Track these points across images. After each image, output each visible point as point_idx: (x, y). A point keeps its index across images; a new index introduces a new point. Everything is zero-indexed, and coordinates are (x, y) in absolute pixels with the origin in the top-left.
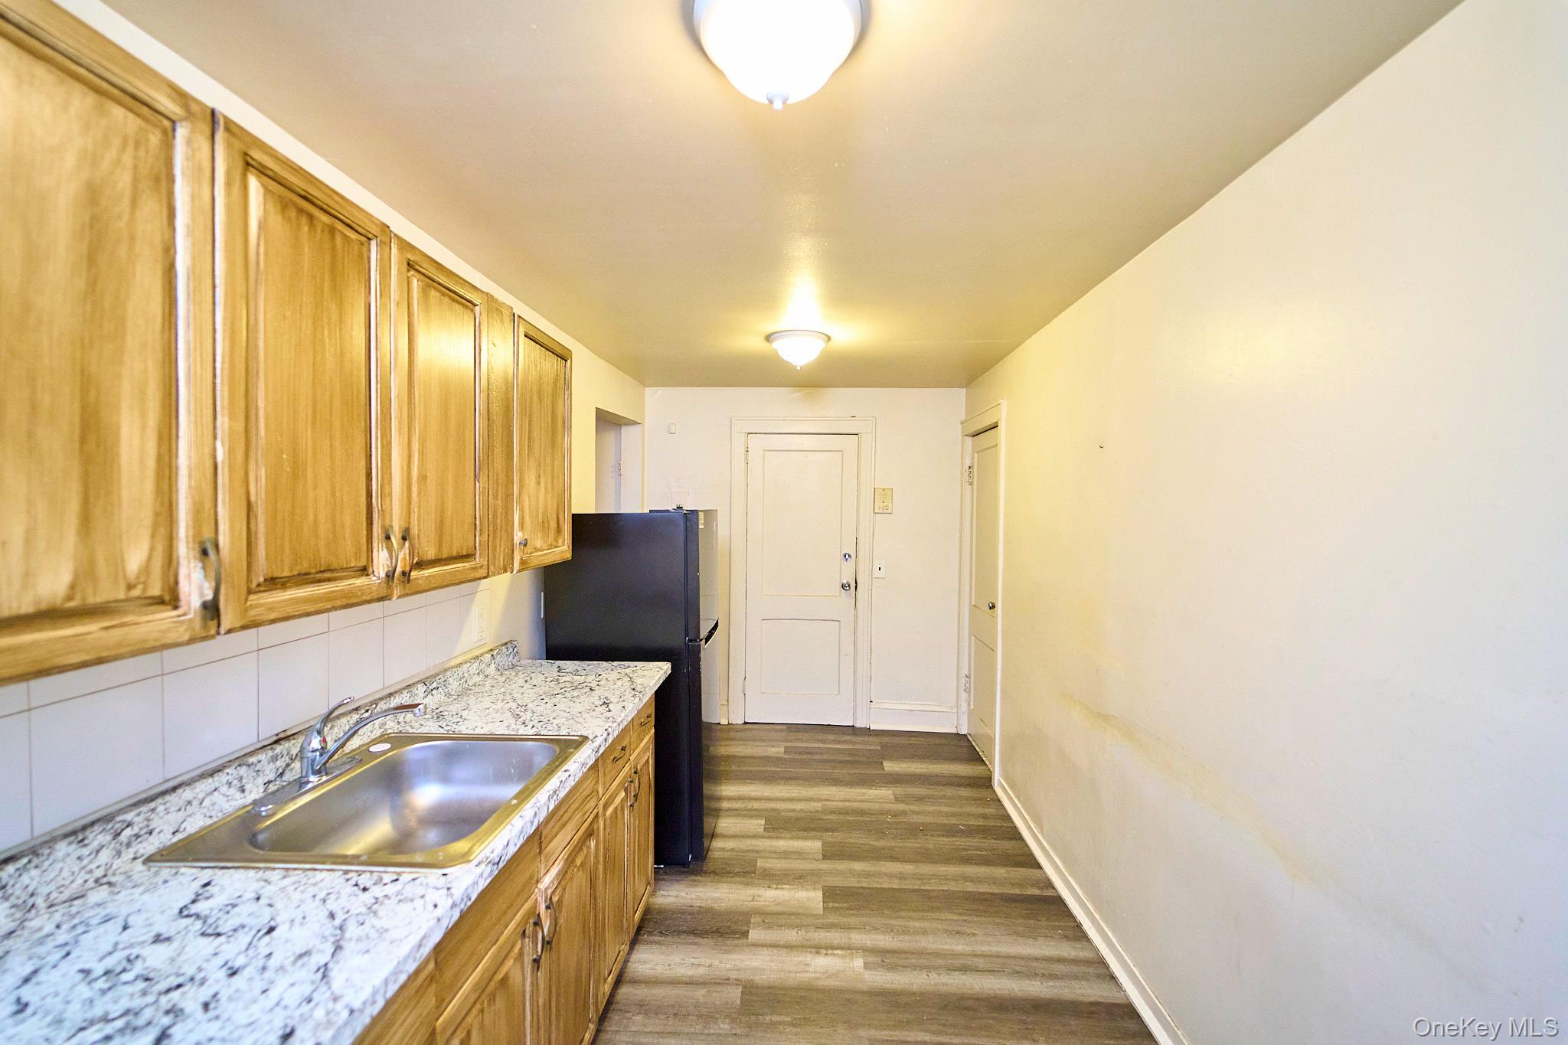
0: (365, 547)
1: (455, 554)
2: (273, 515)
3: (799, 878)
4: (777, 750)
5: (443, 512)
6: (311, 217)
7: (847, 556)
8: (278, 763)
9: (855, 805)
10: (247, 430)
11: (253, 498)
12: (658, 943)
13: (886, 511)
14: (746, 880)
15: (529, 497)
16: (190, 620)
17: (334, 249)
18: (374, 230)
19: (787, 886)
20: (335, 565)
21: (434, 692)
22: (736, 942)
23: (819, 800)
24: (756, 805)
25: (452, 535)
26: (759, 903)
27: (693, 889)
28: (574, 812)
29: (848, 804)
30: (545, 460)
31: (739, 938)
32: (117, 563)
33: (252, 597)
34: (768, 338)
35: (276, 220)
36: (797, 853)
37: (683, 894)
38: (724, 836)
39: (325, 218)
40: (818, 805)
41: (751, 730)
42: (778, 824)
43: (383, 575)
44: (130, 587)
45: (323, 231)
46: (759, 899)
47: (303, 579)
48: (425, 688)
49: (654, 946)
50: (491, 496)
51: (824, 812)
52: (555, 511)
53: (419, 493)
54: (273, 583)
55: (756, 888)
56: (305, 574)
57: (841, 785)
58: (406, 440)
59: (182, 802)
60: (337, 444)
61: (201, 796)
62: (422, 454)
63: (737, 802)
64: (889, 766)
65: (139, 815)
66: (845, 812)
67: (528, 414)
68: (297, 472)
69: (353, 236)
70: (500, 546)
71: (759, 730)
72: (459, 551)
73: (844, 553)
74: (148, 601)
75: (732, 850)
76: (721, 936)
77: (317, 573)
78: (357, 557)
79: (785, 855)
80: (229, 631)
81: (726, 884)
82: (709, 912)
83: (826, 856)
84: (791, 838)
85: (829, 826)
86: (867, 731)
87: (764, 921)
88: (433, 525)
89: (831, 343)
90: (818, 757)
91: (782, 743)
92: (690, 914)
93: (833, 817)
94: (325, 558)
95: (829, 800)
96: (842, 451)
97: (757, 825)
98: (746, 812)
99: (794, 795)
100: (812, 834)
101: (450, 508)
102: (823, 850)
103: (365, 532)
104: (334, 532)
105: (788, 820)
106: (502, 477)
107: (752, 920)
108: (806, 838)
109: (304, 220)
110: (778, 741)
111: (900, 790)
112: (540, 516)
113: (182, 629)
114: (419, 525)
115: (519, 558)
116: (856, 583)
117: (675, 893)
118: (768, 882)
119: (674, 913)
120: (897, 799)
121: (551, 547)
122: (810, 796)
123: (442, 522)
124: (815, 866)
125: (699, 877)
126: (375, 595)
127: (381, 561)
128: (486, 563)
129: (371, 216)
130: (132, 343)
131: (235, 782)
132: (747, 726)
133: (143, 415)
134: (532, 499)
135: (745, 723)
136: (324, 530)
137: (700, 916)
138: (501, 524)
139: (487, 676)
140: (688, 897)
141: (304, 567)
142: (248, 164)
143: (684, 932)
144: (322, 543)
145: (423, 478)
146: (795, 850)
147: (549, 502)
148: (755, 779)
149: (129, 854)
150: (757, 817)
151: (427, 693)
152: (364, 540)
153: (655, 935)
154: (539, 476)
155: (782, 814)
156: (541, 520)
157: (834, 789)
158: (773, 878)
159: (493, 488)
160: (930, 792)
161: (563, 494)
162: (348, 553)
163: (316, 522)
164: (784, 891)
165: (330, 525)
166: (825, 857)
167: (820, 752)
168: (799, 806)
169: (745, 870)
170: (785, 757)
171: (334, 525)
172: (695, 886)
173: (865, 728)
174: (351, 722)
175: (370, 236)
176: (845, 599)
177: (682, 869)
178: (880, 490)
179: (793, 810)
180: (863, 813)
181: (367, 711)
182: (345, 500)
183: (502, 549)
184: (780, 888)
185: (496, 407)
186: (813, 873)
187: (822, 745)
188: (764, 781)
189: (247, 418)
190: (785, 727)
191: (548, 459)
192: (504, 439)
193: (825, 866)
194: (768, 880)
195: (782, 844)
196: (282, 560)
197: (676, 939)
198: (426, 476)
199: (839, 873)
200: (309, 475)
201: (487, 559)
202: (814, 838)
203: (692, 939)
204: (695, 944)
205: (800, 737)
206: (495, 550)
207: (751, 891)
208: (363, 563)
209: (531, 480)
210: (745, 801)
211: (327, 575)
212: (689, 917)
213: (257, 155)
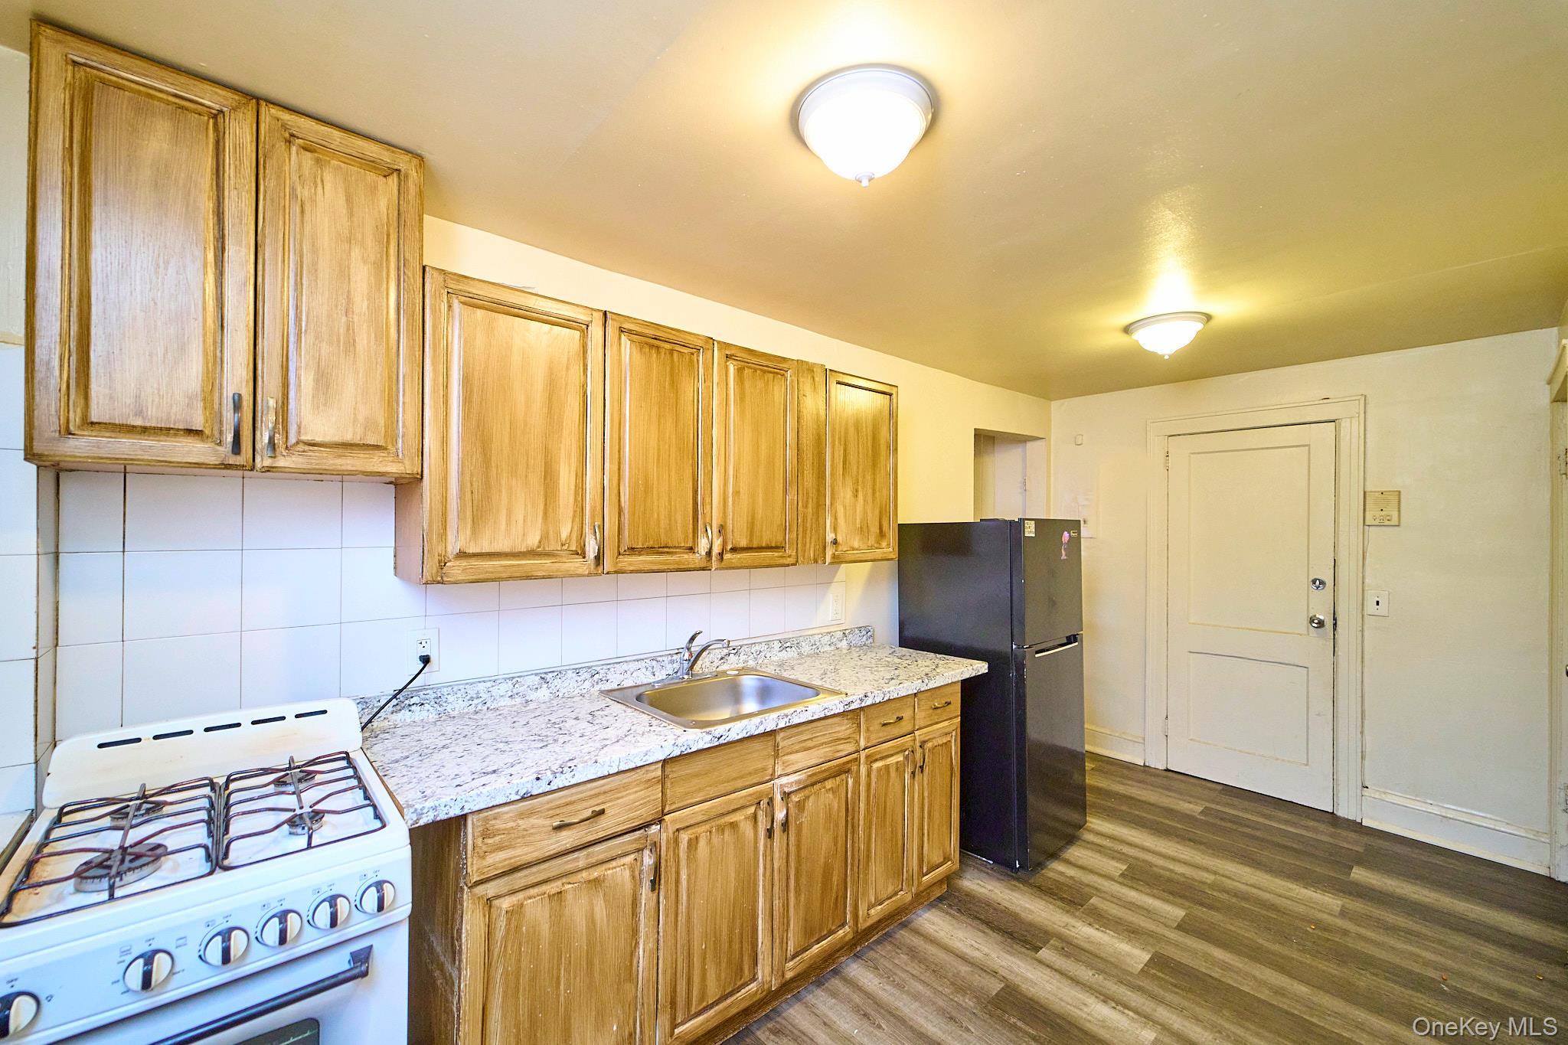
0: (691, 536)
1: (764, 545)
2: (633, 514)
3: (1132, 932)
4: (1194, 808)
5: (753, 518)
6: (658, 347)
7: (1318, 582)
8: (675, 665)
9: (1267, 896)
10: (619, 469)
11: (623, 505)
12: (953, 917)
13: (1387, 523)
14: (1068, 908)
15: (845, 507)
16: (589, 565)
17: (672, 361)
18: (700, 343)
19: (1112, 933)
20: (670, 545)
21: (787, 649)
22: (1023, 950)
23: (1215, 873)
24: (1126, 849)
25: (761, 531)
26: (1068, 932)
27: (1007, 891)
28: (822, 744)
29: (1254, 891)
30: (864, 477)
31: (1028, 949)
32: (558, 534)
33: (621, 557)
34: (1127, 330)
35: (637, 356)
36: (1147, 910)
37: (996, 891)
38: (1068, 862)
39: (668, 346)
40: (1209, 878)
41: (1171, 779)
42: (1138, 875)
43: (704, 553)
44: (562, 545)
45: (665, 354)
46: (1071, 929)
47: (651, 550)
48: (780, 645)
49: (947, 916)
50: (800, 504)
51: (1212, 886)
52: (878, 519)
53: (733, 503)
54: (632, 550)
55: (1075, 919)
56: (652, 548)
57: (1261, 870)
58: (723, 468)
59: (622, 671)
60: (673, 473)
61: (632, 670)
62: (736, 477)
63: (1106, 840)
64: (1359, 874)
65: (602, 669)
66: (1245, 897)
67: (842, 443)
68: (647, 489)
69: (685, 350)
70: (810, 543)
71: (1182, 781)
72: (769, 543)
73: (1311, 578)
74: (571, 552)
75: (1072, 878)
76: (1012, 939)
77: (659, 548)
78: (686, 540)
79: (1131, 906)
80: (608, 573)
81: (1044, 902)
82: (1015, 917)
83: (1181, 927)
84: (1148, 894)
85: (1207, 901)
86: (1357, 827)
87: (1063, 949)
88: (745, 525)
89: (1212, 323)
90: (1248, 830)
91: (1203, 803)
92: (995, 909)
93: (1224, 896)
94: (664, 540)
95: (1229, 878)
96: (1308, 445)
97: (1117, 868)
98: (1109, 852)
99: (1182, 856)
100: (1180, 901)
101: (760, 511)
102: (1182, 920)
103: (691, 526)
104: (670, 524)
105: (1158, 878)
106: (813, 494)
107: (1052, 942)
108: (1167, 901)
109: (654, 351)
110: (1199, 798)
111: (1357, 906)
112: (858, 521)
113: (585, 568)
114: (733, 524)
115: (830, 553)
116: (1335, 619)
117: (990, 888)
118: (1092, 920)
119: (980, 901)
120: (1344, 913)
121: (871, 548)
122: (1205, 865)
123: (753, 523)
124: (1161, 930)
125: (1021, 885)
126: (697, 566)
127: (703, 545)
128: (794, 554)
129: (698, 335)
130: (565, 433)
131: (650, 668)
132: (1170, 774)
133: (570, 466)
134: (848, 508)
135: (1167, 770)
136: (663, 523)
137: (1002, 915)
138: (812, 526)
139: (837, 649)
140: (1001, 895)
141: (651, 544)
142: (621, 330)
143: (980, 919)
144: (662, 531)
145: (737, 493)
146: (1146, 907)
147: (870, 514)
148: (1143, 826)
149: (597, 688)
150: (1119, 860)
151: (781, 649)
152: (691, 530)
153: (954, 910)
154: (857, 491)
155: (1155, 869)
156: (858, 526)
157: (1248, 869)
158: (1098, 918)
159: (803, 500)
160: (1416, 927)
161: (888, 507)
162: (679, 537)
163: (658, 520)
164: (1106, 935)
165: (668, 522)
166: (1179, 927)
167: (1255, 826)
168: (1180, 869)
169: (1073, 898)
170: (1198, 817)
171: (670, 520)
172: (1012, 890)
173: (1354, 822)
174: (722, 653)
175: (698, 348)
176: (1317, 643)
177: (1009, 873)
178: (1377, 494)
179: (1171, 871)
180: (1273, 907)
181: (734, 649)
182: (678, 507)
183: (812, 545)
184: (1102, 931)
185: (807, 440)
186: (1151, 934)
187: (1261, 820)
188: (1153, 831)
189: (619, 463)
190: (1220, 787)
191: (869, 477)
192: (815, 464)
193: (1173, 935)
194: (1094, 918)
195: (1132, 895)
196: (638, 539)
197: (969, 921)
198: (739, 492)
199: (1185, 949)
200: (655, 492)
201: (795, 551)
202: (1181, 906)
203: (983, 927)
204: (984, 932)
205: (1236, 803)
206: (804, 545)
207: (1067, 919)
208: (690, 544)
209: (846, 494)
210: (1116, 842)
211: (666, 550)
212: (992, 910)
213: (626, 326)
